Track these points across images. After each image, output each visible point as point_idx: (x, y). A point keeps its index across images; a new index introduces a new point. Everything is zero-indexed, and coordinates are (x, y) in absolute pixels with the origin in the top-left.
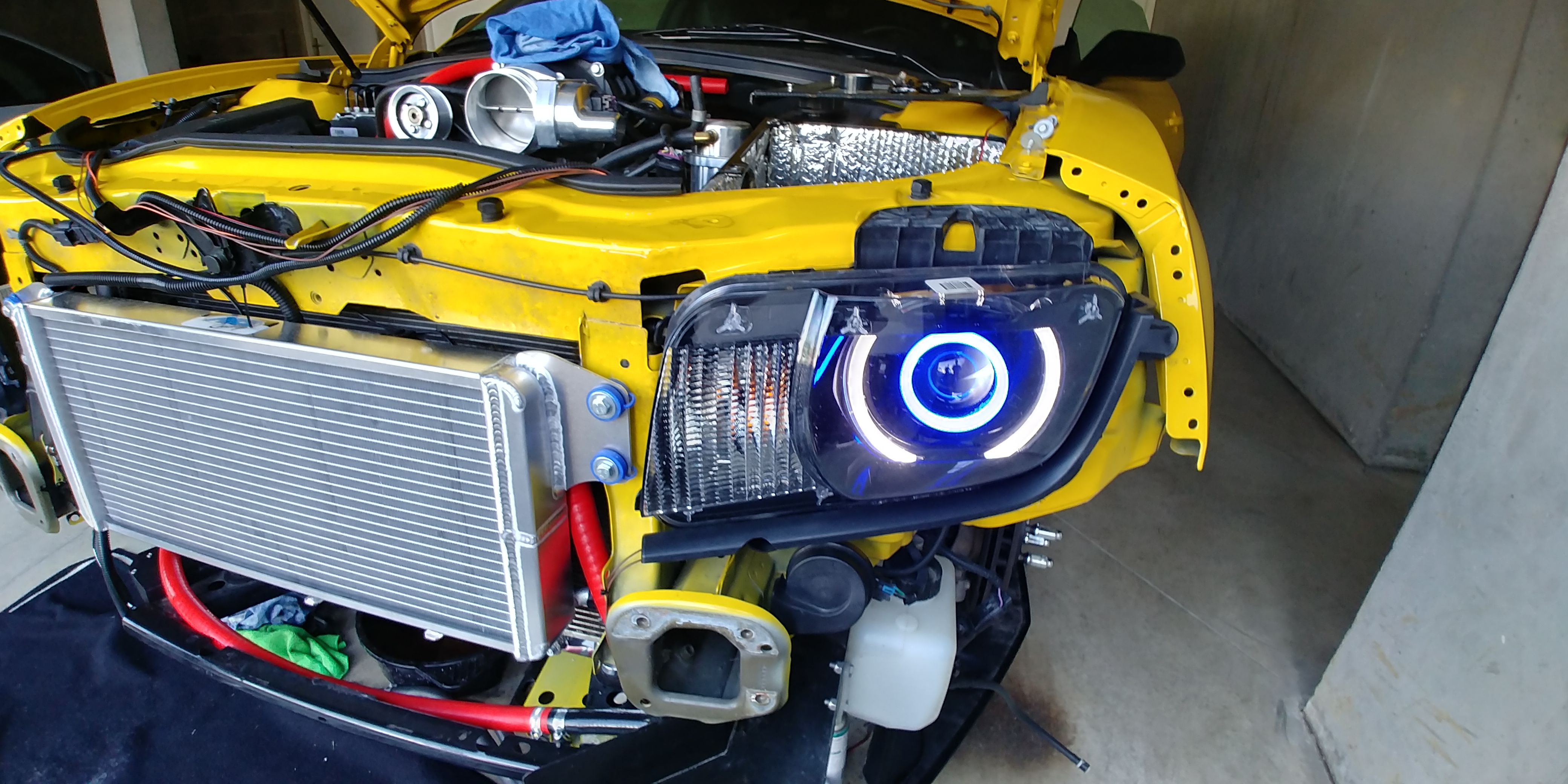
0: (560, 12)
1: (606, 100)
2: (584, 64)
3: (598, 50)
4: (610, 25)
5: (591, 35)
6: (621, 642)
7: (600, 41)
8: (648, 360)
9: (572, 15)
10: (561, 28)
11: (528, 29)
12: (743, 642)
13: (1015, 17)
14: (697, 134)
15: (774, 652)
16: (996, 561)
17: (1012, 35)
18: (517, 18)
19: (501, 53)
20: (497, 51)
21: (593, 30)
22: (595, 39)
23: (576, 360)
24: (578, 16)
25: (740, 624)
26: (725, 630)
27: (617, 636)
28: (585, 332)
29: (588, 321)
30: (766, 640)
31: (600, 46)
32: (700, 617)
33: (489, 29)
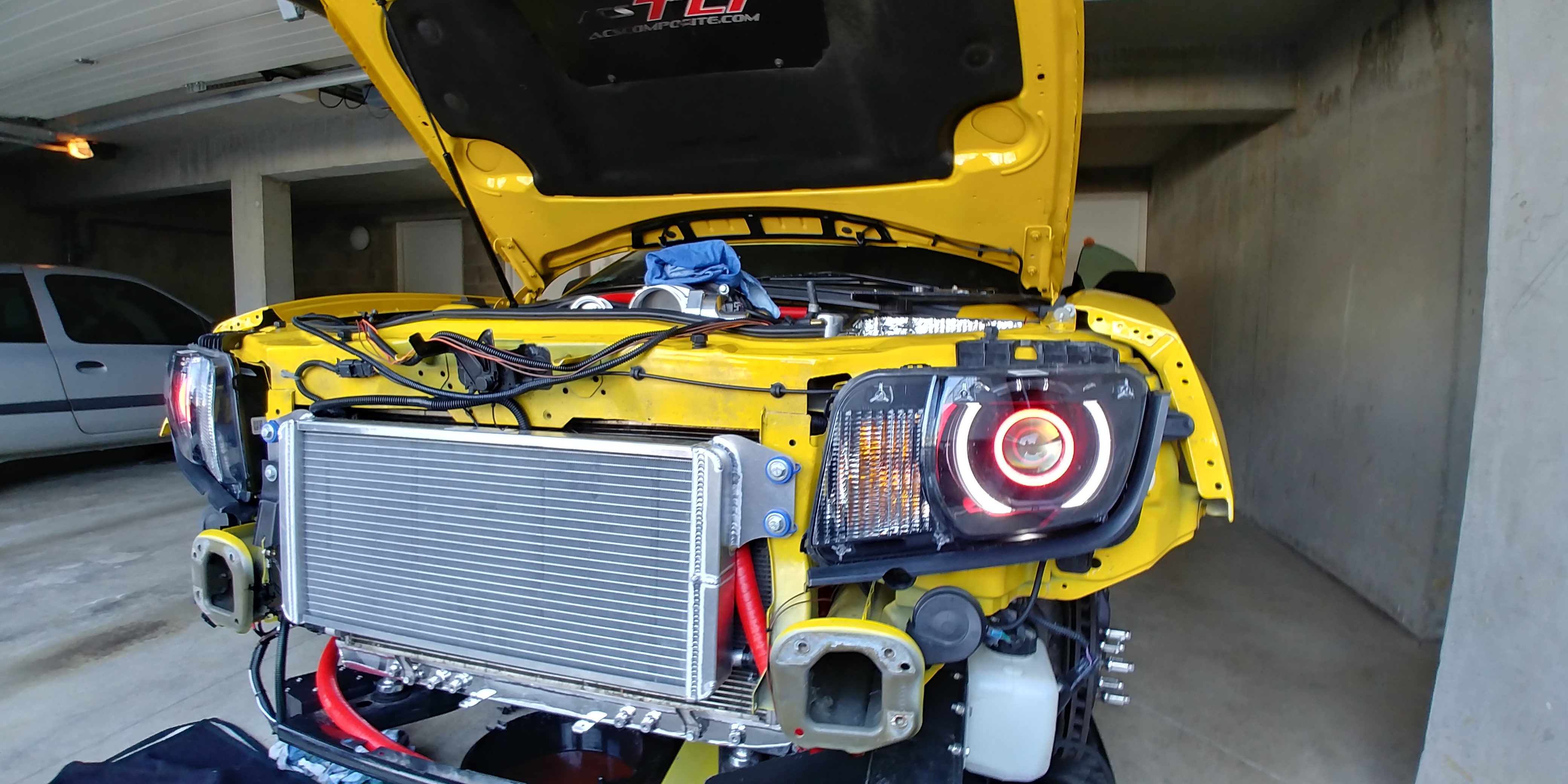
0: (697, 251)
1: (736, 305)
2: (714, 286)
3: (724, 276)
4: (733, 259)
5: (719, 266)
6: (784, 668)
7: (726, 270)
8: (810, 439)
9: (706, 253)
10: (699, 262)
11: (675, 261)
12: (886, 661)
13: (1032, 255)
14: (813, 320)
15: (911, 670)
16: (1079, 622)
17: (1031, 269)
18: (668, 253)
19: (655, 277)
20: (653, 275)
21: (720, 263)
22: (722, 269)
23: (757, 440)
24: (710, 253)
25: (884, 643)
26: (870, 651)
27: (780, 663)
28: (765, 421)
29: (767, 413)
30: (905, 658)
31: (726, 273)
32: (851, 639)
33: (647, 260)
